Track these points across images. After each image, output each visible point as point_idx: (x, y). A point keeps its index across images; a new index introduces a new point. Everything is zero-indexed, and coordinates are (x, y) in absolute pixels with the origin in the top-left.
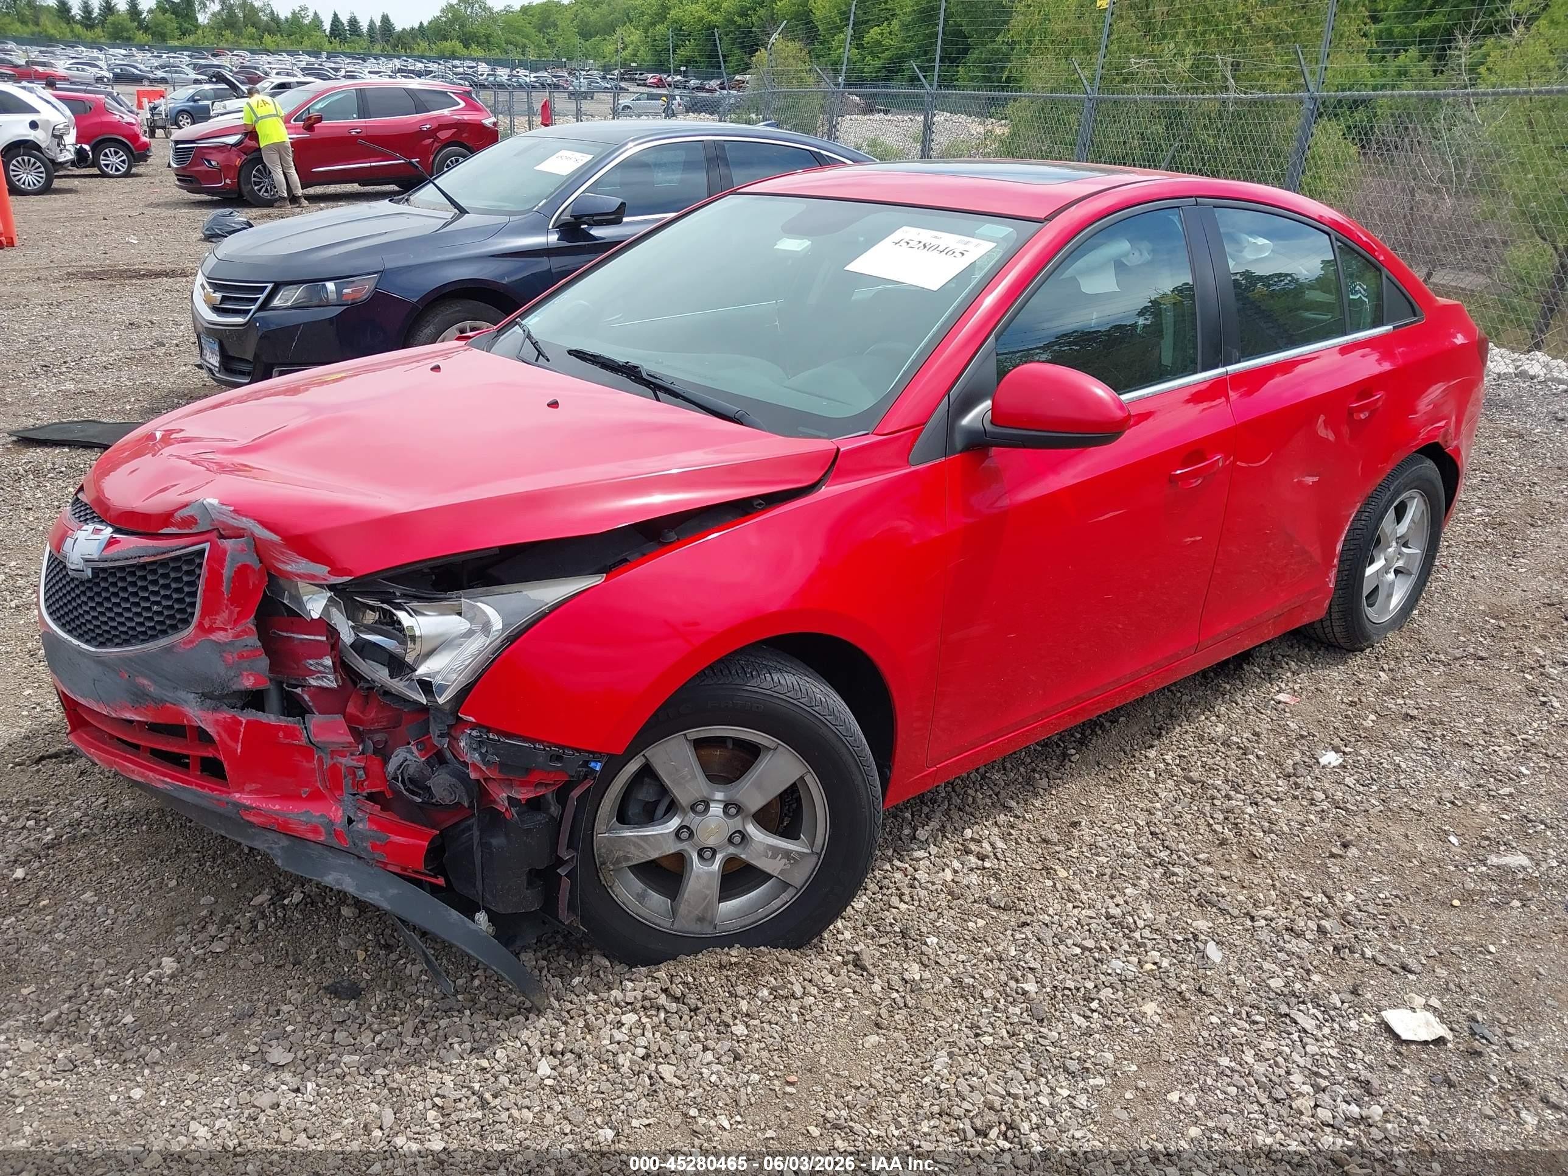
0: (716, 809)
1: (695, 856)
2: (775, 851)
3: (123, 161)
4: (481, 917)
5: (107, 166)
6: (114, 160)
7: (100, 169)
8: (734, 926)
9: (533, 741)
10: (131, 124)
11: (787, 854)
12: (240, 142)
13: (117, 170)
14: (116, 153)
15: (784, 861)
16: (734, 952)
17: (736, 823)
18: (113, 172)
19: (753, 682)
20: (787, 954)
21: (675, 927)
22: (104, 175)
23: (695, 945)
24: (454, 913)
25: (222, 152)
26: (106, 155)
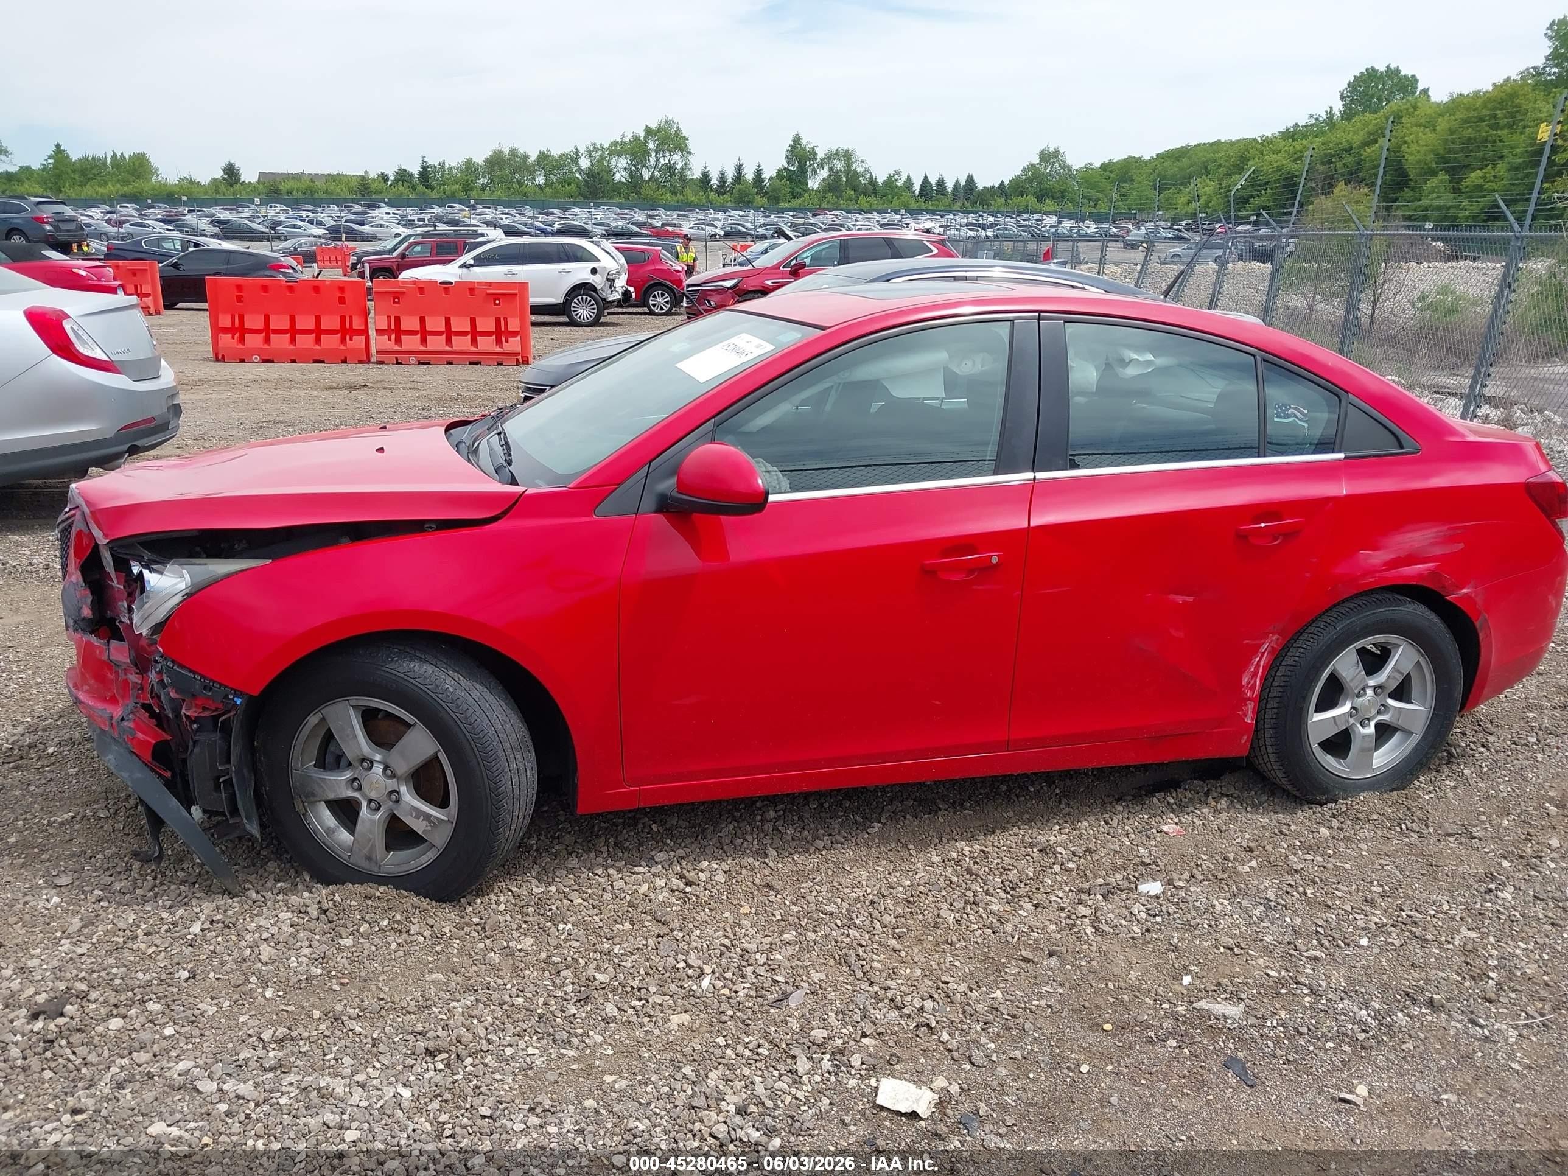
0: (378, 769)
1: (364, 804)
2: (419, 813)
3: (667, 302)
4: (196, 812)
5: (654, 305)
6: (660, 300)
7: (649, 309)
8: (395, 871)
9: (194, 673)
10: (678, 271)
11: (428, 817)
12: (736, 286)
13: (662, 309)
14: (663, 295)
15: (425, 823)
16: (382, 889)
17: (392, 784)
18: (658, 311)
19: (392, 666)
20: (425, 903)
21: (351, 860)
22: (652, 313)
23: (360, 877)
24: (174, 802)
25: (719, 294)
26: (654, 296)
